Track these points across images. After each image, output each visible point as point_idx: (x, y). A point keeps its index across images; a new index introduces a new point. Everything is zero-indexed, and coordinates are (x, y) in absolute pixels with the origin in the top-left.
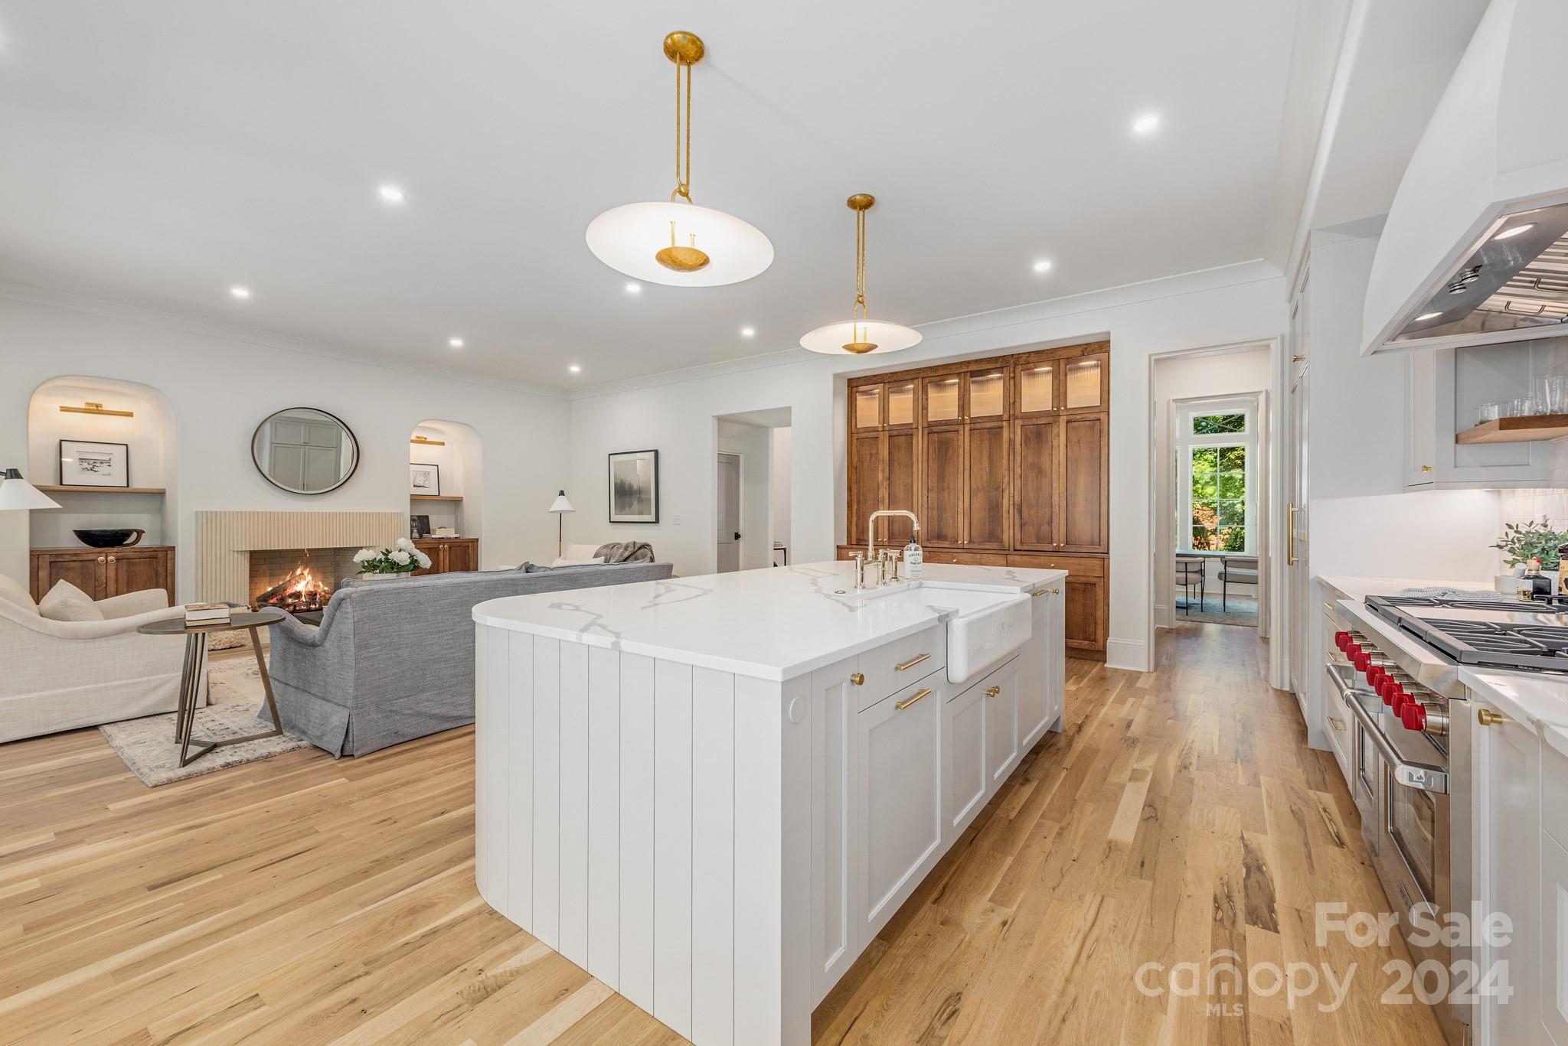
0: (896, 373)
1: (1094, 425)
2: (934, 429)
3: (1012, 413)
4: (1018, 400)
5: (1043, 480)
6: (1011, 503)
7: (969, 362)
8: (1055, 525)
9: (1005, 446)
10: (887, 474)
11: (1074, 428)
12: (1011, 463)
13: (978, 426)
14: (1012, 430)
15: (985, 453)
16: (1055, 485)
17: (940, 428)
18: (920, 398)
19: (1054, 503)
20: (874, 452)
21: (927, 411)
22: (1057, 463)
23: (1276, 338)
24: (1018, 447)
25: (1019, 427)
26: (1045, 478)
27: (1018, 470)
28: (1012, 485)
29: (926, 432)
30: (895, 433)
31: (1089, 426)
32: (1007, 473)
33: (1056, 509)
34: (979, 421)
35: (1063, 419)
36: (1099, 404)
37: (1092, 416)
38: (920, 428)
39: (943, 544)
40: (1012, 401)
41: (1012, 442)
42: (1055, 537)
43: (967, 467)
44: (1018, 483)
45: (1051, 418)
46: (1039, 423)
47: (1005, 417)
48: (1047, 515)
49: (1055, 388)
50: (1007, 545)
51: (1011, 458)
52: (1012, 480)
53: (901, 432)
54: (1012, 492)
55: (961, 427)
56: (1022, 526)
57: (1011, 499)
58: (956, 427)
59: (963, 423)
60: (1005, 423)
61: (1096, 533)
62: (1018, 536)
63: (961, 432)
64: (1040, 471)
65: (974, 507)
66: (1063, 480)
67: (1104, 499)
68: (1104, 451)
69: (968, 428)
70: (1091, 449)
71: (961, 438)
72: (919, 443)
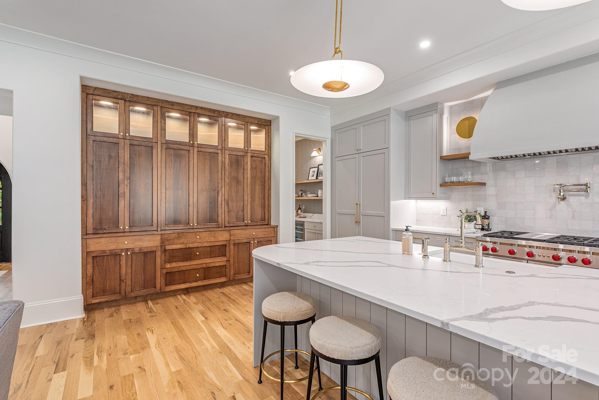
0: (137, 96)
1: (262, 160)
2: (171, 146)
3: (223, 146)
4: (226, 139)
5: (239, 186)
6: (223, 199)
7: (197, 107)
8: (245, 211)
9: (220, 165)
10: (127, 174)
11: (254, 160)
12: (223, 176)
13: (203, 150)
14: (223, 156)
15: (207, 167)
16: (245, 190)
17: (175, 146)
18: (159, 121)
19: (245, 200)
20: (113, 154)
21: (165, 132)
22: (246, 178)
23: (329, 139)
24: (227, 166)
25: (228, 155)
26: (241, 185)
27: (227, 180)
28: (223, 188)
29: (165, 146)
30: (136, 143)
31: (260, 161)
32: (221, 181)
33: (246, 203)
34: (204, 147)
35: (249, 155)
36: (264, 150)
37: (262, 156)
38: (159, 143)
39: (179, 227)
40: (223, 139)
41: (223, 163)
42: (246, 218)
43: (196, 175)
44: (227, 187)
45: (244, 153)
46: (238, 154)
47: (220, 147)
48: (242, 206)
49: (245, 137)
50: (221, 224)
51: (223, 173)
52: (223, 185)
53: (143, 143)
54: (223, 192)
55: (192, 148)
56: (229, 212)
57: (223, 197)
58: (188, 148)
59: (193, 146)
60: (219, 151)
61: (263, 215)
62: (227, 218)
63: (191, 152)
64: (238, 182)
65: (200, 201)
66: (249, 187)
67: (266, 198)
68: (267, 174)
69: (196, 150)
70: (261, 172)
71: (191, 155)
72: (158, 154)
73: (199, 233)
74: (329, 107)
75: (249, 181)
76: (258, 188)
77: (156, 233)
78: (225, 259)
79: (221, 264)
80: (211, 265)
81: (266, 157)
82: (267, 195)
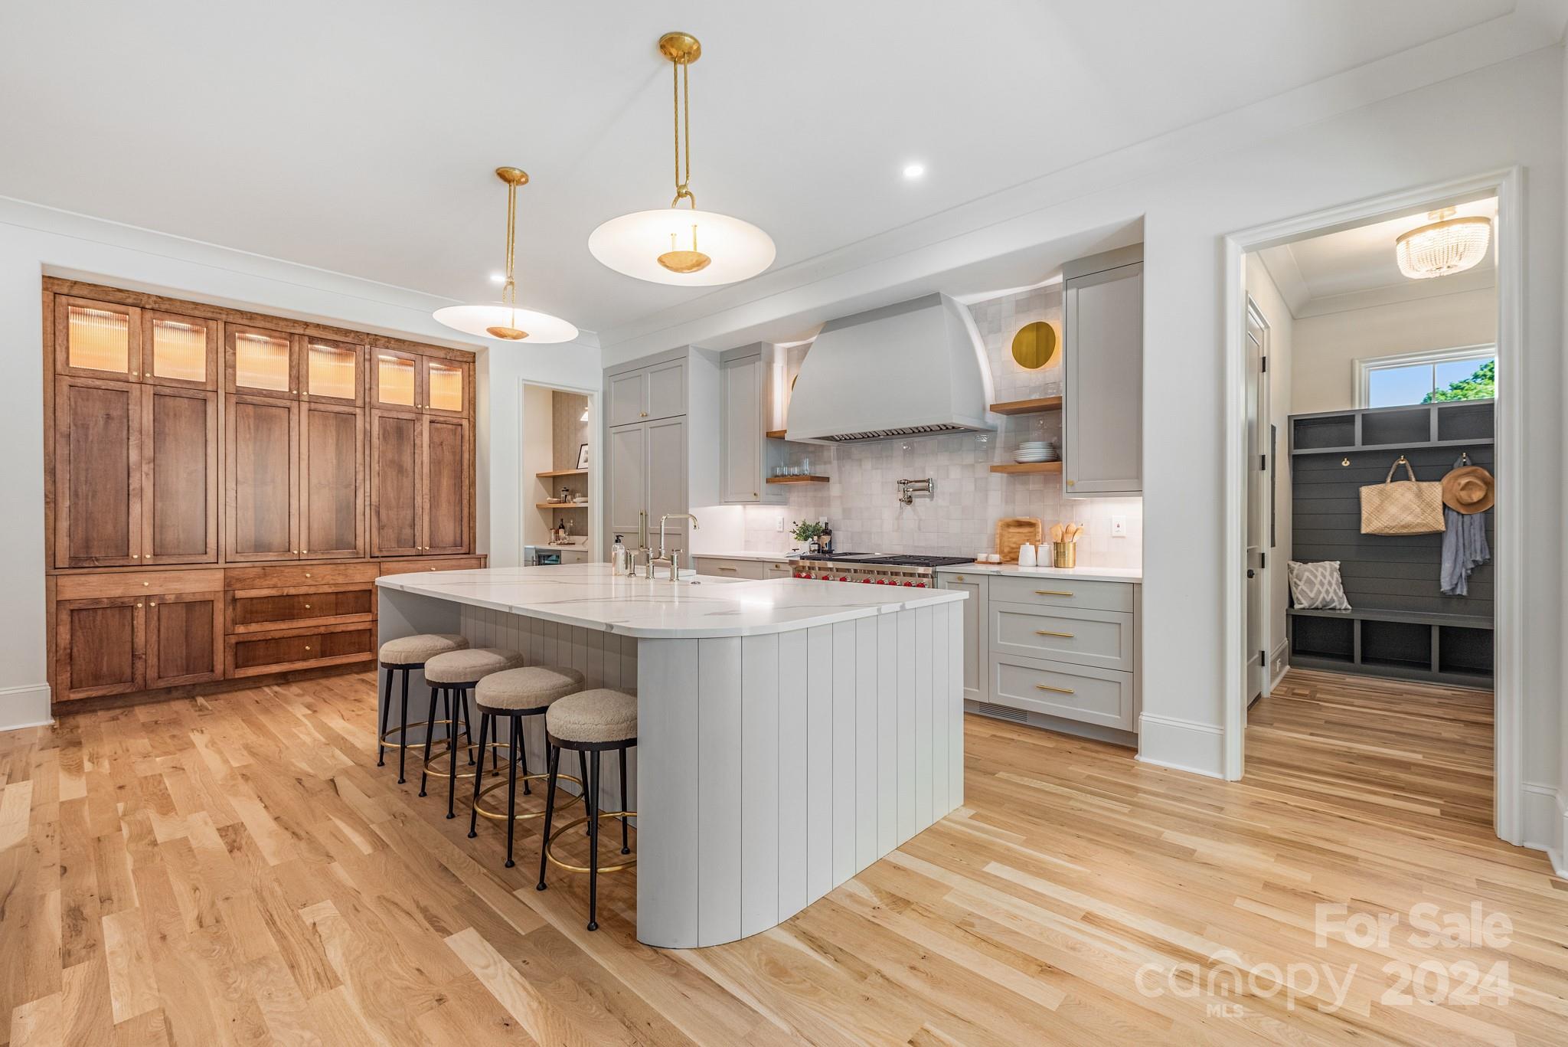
0: (170, 299)
1: (456, 429)
2: (249, 398)
3: (367, 400)
4: (373, 386)
5: (405, 480)
6: (367, 503)
7: (307, 325)
8: (418, 528)
9: (360, 437)
10: (149, 452)
11: (437, 429)
12: (367, 458)
13: (321, 407)
14: (368, 419)
15: (330, 441)
16: (418, 486)
17: (257, 400)
18: (221, 350)
19: (416, 505)
20: (116, 413)
21: (235, 371)
22: (420, 463)
23: (597, 391)
24: (375, 441)
25: (377, 418)
26: (407, 477)
27: (375, 467)
28: (368, 483)
29: (233, 399)
30: (168, 391)
31: (452, 430)
32: (362, 468)
33: (419, 511)
34: (323, 401)
35: (426, 418)
36: (460, 410)
37: (455, 421)
38: (221, 393)
39: (266, 556)
40: (367, 386)
41: (368, 434)
42: (418, 540)
43: (304, 457)
44: (375, 481)
45: (414, 415)
46: (400, 417)
47: (359, 403)
48: (409, 517)
49: (417, 384)
50: (362, 552)
51: (367, 452)
52: (367, 477)
53: (183, 393)
54: (368, 490)
55: (295, 404)
56: (381, 528)
57: (368, 499)
58: (288, 403)
59: (298, 399)
60: (358, 411)
61: (458, 535)
62: (376, 540)
63: (295, 410)
64: (401, 470)
65: (314, 507)
66: (426, 482)
67: (465, 502)
68: (466, 456)
69: (305, 407)
70: (454, 453)
71: (294, 418)
72: (220, 414)
73: (309, 567)
74: (595, 333)
75: (426, 470)
76: (446, 482)
77: (216, 566)
78: (369, 617)
79: (361, 627)
80: (339, 629)
81: (465, 423)
82: (466, 496)
